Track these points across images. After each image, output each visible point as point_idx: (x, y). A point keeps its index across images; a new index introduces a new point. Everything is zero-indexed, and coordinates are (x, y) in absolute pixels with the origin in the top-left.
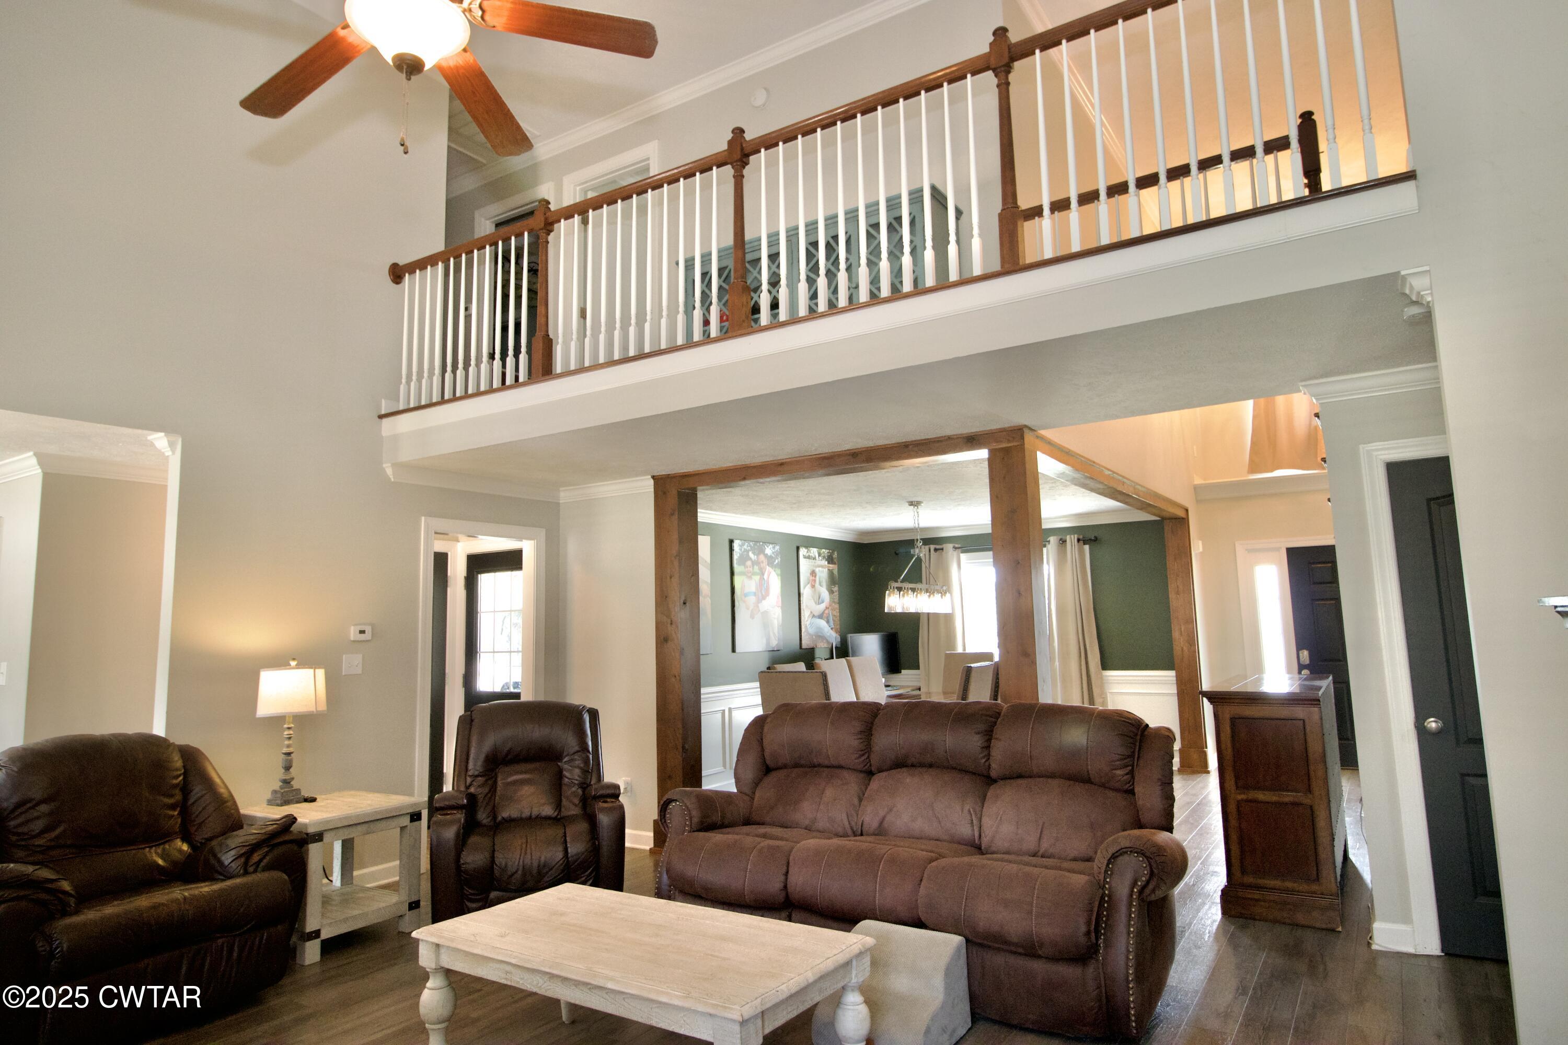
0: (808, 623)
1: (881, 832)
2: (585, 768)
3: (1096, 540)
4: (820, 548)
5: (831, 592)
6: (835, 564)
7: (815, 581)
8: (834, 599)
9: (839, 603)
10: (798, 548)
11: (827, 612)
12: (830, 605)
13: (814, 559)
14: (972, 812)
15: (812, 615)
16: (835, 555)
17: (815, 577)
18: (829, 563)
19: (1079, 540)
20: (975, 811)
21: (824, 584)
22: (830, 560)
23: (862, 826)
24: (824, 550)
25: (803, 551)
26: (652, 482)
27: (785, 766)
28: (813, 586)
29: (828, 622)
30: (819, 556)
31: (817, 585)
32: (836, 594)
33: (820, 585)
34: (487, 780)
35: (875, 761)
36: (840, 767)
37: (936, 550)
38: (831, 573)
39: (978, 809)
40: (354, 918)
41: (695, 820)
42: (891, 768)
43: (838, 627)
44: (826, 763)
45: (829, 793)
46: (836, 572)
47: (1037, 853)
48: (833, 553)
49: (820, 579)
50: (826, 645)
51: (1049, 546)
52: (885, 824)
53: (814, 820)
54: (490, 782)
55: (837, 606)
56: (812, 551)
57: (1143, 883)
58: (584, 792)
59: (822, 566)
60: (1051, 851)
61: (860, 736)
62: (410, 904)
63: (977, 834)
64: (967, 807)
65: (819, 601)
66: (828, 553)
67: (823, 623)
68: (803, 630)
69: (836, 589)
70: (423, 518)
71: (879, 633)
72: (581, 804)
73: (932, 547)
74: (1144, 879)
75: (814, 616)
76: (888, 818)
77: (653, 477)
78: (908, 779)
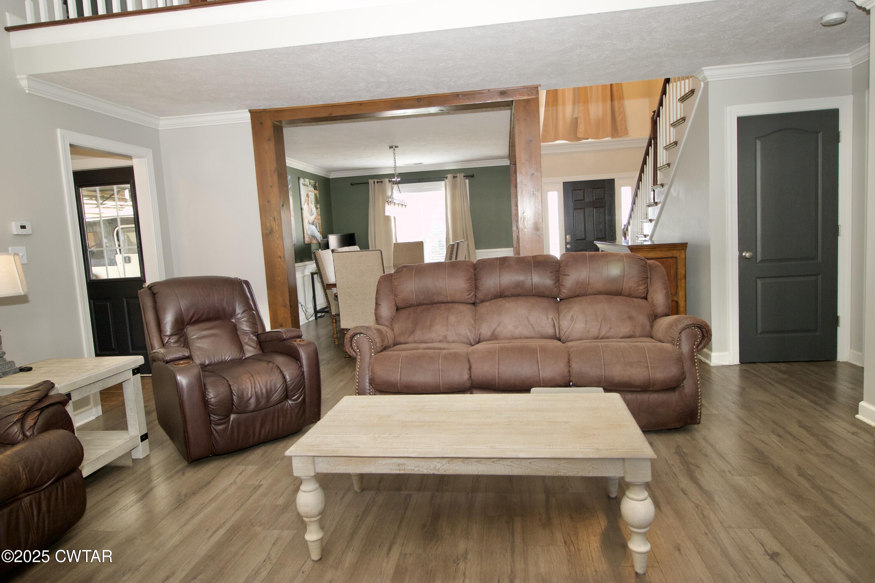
0: (307, 227)
1: (494, 337)
2: (254, 322)
3: (472, 176)
4: (310, 179)
5: (317, 208)
6: (317, 190)
7: (309, 200)
8: (318, 213)
9: (320, 215)
10: (299, 178)
11: (315, 221)
12: (317, 217)
13: (308, 186)
14: (554, 319)
15: (309, 223)
16: (317, 185)
17: (309, 198)
18: (314, 190)
19: (464, 176)
20: (556, 319)
21: (313, 203)
22: (315, 188)
23: (480, 335)
24: (312, 181)
25: (302, 181)
26: (249, 115)
27: (411, 306)
28: (308, 204)
29: (316, 227)
30: (310, 184)
31: (310, 203)
32: (319, 209)
33: (312, 203)
34: (180, 337)
35: (480, 295)
36: (453, 302)
37: (378, 182)
38: (316, 195)
39: (557, 316)
40: (103, 456)
41: (378, 345)
42: (491, 299)
43: (321, 230)
44: (445, 300)
45: (452, 319)
46: (318, 195)
47: (597, 337)
48: (316, 182)
49: (311, 199)
50: (316, 242)
51: (447, 180)
52: (496, 333)
53: (445, 337)
54: (182, 339)
55: (319, 217)
56: (306, 181)
57: (698, 343)
58: (257, 338)
59: (311, 191)
60: (608, 335)
61: (469, 281)
62: (142, 437)
63: (557, 332)
64: (550, 317)
65: (312, 214)
66: (314, 182)
67: (313, 227)
68: (305, 232)
69: (318, 206)
70: (58, 130)
71: (337, 235)
72: (258, 346)
73: (376, 180)
74: (698, 340)
75: (310, 223)
76: (498, 329)
77: (250, 111)
78: (508, 305)
